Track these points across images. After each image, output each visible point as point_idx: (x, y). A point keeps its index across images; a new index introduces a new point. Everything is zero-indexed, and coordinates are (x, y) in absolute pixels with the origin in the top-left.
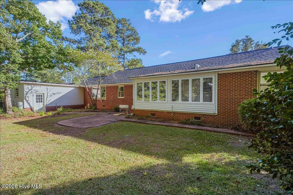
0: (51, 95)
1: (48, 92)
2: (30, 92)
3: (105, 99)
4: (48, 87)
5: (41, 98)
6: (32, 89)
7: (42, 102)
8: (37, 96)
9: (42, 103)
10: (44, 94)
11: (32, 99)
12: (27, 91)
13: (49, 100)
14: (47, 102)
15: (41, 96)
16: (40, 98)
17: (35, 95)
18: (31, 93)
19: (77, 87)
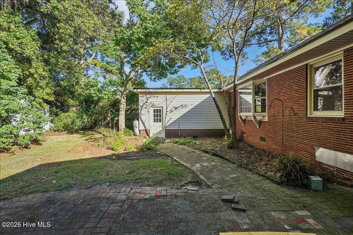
0: (171, 111)
1: (168, 104)
2: (145, 106)
3: (266, 119)
4: (168, 96)
5: (160, 115)
7: (160, 121)
8: (154, 110)
9: (161, 123)
10: (162, 108)
11: (147, 116)
12: (142, 104)
13: (169, 119)
14: (166, 121)
15: (160, 110)
16: (158, 115)
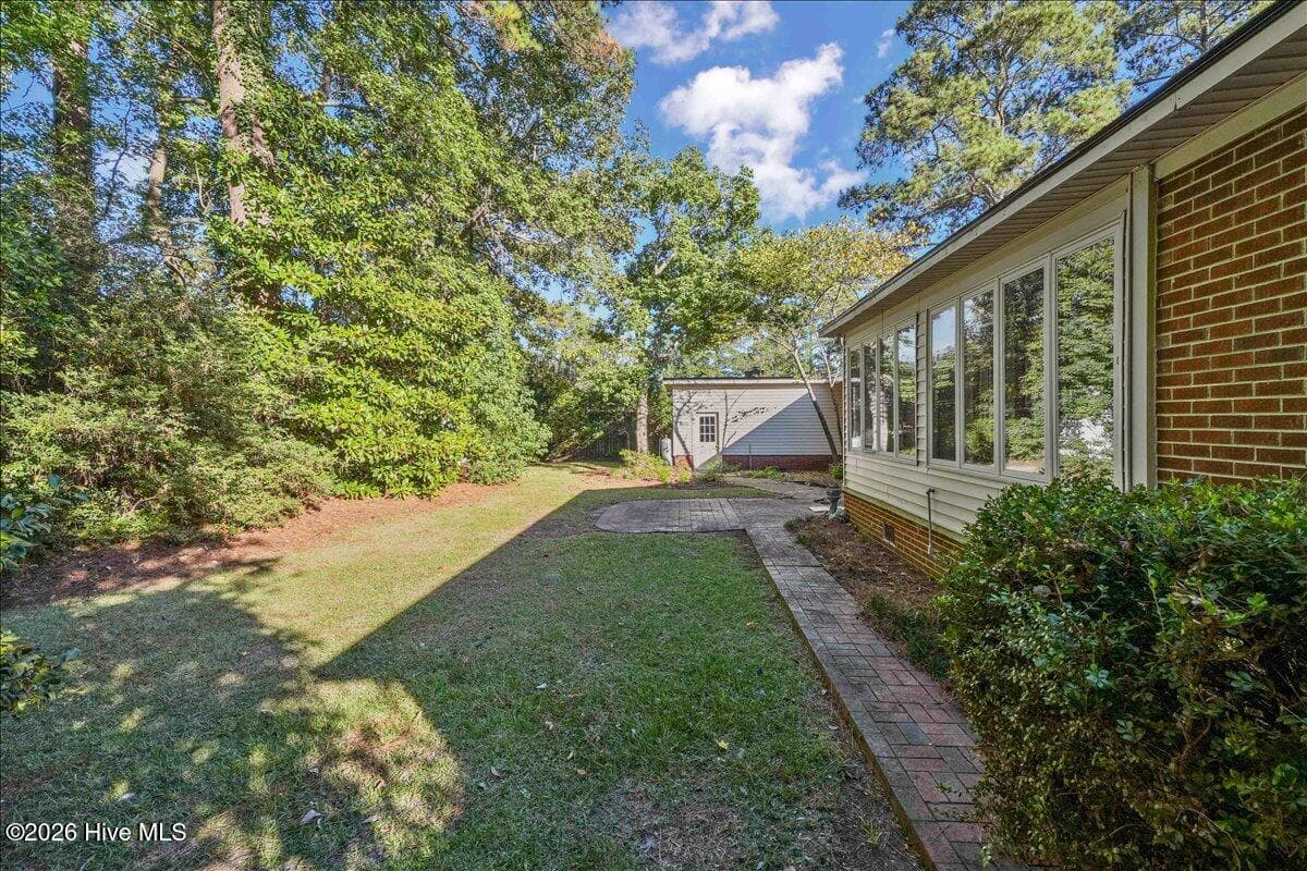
0: (735, 420)
1: (728, 407)
2: (686, 408)
4: (729, 392)
5: (713, 428)
6: (689, 402)
7: (713, 440)
8: (702, 419)
9: (715, 444)
10: (717, 414)
11: (689, 429)
12: (679, 406)
13: (733, 434)
14: (726, 441)
15: (712, 419)
16: (709, 430)
17: (698, 420)
18: (687, 412)
19: (820, 384)
